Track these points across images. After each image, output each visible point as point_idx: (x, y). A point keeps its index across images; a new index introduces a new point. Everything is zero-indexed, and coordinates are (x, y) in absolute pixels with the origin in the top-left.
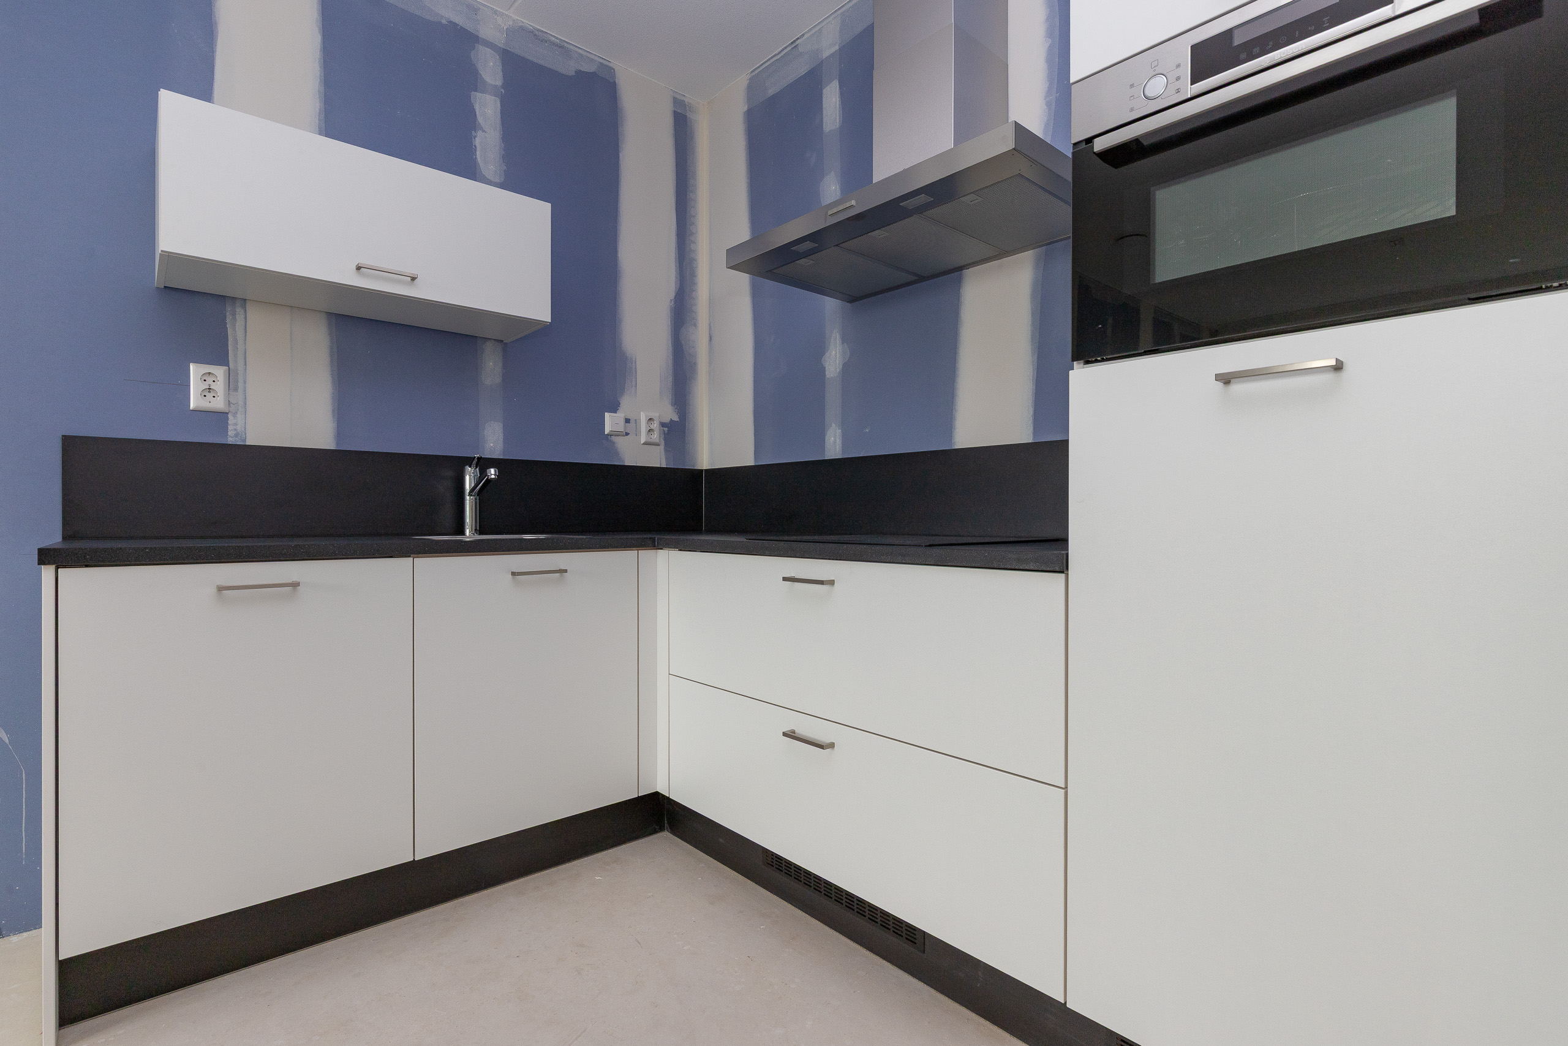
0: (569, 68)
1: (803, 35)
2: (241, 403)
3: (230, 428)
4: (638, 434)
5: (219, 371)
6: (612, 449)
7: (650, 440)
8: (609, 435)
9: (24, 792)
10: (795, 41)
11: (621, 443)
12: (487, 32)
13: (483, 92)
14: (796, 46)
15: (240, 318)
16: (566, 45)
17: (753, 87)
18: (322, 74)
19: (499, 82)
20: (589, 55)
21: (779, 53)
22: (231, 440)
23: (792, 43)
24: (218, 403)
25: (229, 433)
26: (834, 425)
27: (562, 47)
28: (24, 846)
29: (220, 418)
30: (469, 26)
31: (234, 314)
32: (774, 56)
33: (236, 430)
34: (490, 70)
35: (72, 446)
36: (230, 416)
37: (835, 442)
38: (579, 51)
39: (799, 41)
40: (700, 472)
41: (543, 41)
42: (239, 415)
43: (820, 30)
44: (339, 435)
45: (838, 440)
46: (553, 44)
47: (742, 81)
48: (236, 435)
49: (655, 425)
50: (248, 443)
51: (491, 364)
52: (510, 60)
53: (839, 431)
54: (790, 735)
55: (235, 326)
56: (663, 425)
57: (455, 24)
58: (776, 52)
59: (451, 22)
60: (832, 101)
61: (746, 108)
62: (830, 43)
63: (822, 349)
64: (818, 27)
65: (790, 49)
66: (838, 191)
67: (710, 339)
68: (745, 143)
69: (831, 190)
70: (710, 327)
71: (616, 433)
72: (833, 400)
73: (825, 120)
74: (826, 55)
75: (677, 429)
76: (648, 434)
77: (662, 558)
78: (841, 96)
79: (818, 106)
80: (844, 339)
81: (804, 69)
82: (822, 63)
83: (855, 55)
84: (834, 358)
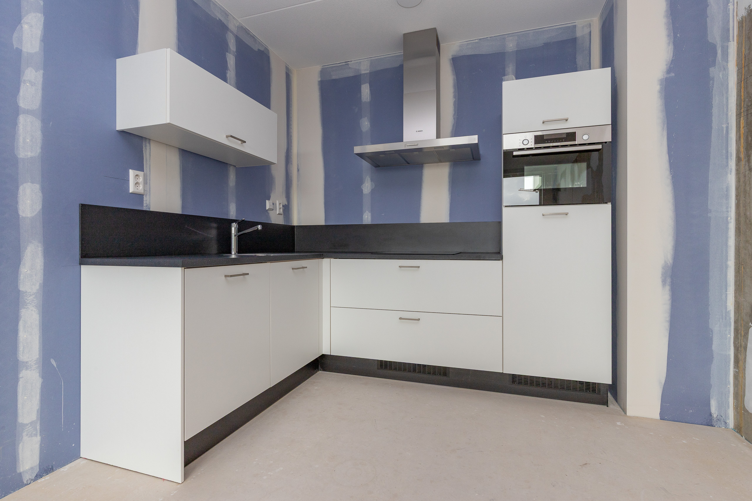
0: (256, 48)
1: (351, 61)
2: (148, 190)
3: (144, 202)
4: (276, 210)
5: (141, 173)
6: (268, 217)
7: (280, 213)
8: (268, 210)
9: (63, 392)
10: (347, 62)
11: (271, 213)
12: (232, 26)
13: (230, 53)
14: (347, 64)
15: (148, 148)
16: (255, 38)
17: (323, 72)
18: (177, 35)
19: (235, 50)
20: (262, 43)
21: (338, 64)
22: (145, 208)
23: (345, 62)
24: (140, 189)
25: (144, 205)
26: (367, 212)
28: (63, 421)
29: (139, 197)
30: (225, 22)
31: (146, 146)
32: (336, 64)
33: (146, 203)
34: (232, 45)
35: (85, 209)
36: (144, 196)
37: (368, 218)
38: (259, 41)
39: (349, 63)
40: (294, 226)
41: (249, 34)
42: (147, 196)
43: (360, 62)
44: (183, 207)
45: (369, 217)
46: (251, 36)
47: (318, 68)
48: (147, 206)
49: (281, 206)
50: (151, 210)
51: (232, 176)
52: (239, 42)
53: (370, 214)
55: (146, 152)
56: (283, 206)
57: (221, 21)
58: (337, 63)
59: (220, 19)
60: (366, 91)
61: (320, 80)
62: (365, 69)
63: (361, 182)
64: (359, 61)
65: (344, 64)
66: (369, 126)
67: (298, 170)
68: (319, 94)
69: (365, 124)
70: (298, 166)
71: (270, 209)
72: (367, 202)
73: (362, 97)
74: (363, 72)
75: (287, 209)
76: (279, 210)
77: (326, 262)
78: (371, 90)
79: (359, 90)
80: (372, 180)
81: (351, 74)
82: (361, 74)
83: (377, 77)
84: (367, 187)
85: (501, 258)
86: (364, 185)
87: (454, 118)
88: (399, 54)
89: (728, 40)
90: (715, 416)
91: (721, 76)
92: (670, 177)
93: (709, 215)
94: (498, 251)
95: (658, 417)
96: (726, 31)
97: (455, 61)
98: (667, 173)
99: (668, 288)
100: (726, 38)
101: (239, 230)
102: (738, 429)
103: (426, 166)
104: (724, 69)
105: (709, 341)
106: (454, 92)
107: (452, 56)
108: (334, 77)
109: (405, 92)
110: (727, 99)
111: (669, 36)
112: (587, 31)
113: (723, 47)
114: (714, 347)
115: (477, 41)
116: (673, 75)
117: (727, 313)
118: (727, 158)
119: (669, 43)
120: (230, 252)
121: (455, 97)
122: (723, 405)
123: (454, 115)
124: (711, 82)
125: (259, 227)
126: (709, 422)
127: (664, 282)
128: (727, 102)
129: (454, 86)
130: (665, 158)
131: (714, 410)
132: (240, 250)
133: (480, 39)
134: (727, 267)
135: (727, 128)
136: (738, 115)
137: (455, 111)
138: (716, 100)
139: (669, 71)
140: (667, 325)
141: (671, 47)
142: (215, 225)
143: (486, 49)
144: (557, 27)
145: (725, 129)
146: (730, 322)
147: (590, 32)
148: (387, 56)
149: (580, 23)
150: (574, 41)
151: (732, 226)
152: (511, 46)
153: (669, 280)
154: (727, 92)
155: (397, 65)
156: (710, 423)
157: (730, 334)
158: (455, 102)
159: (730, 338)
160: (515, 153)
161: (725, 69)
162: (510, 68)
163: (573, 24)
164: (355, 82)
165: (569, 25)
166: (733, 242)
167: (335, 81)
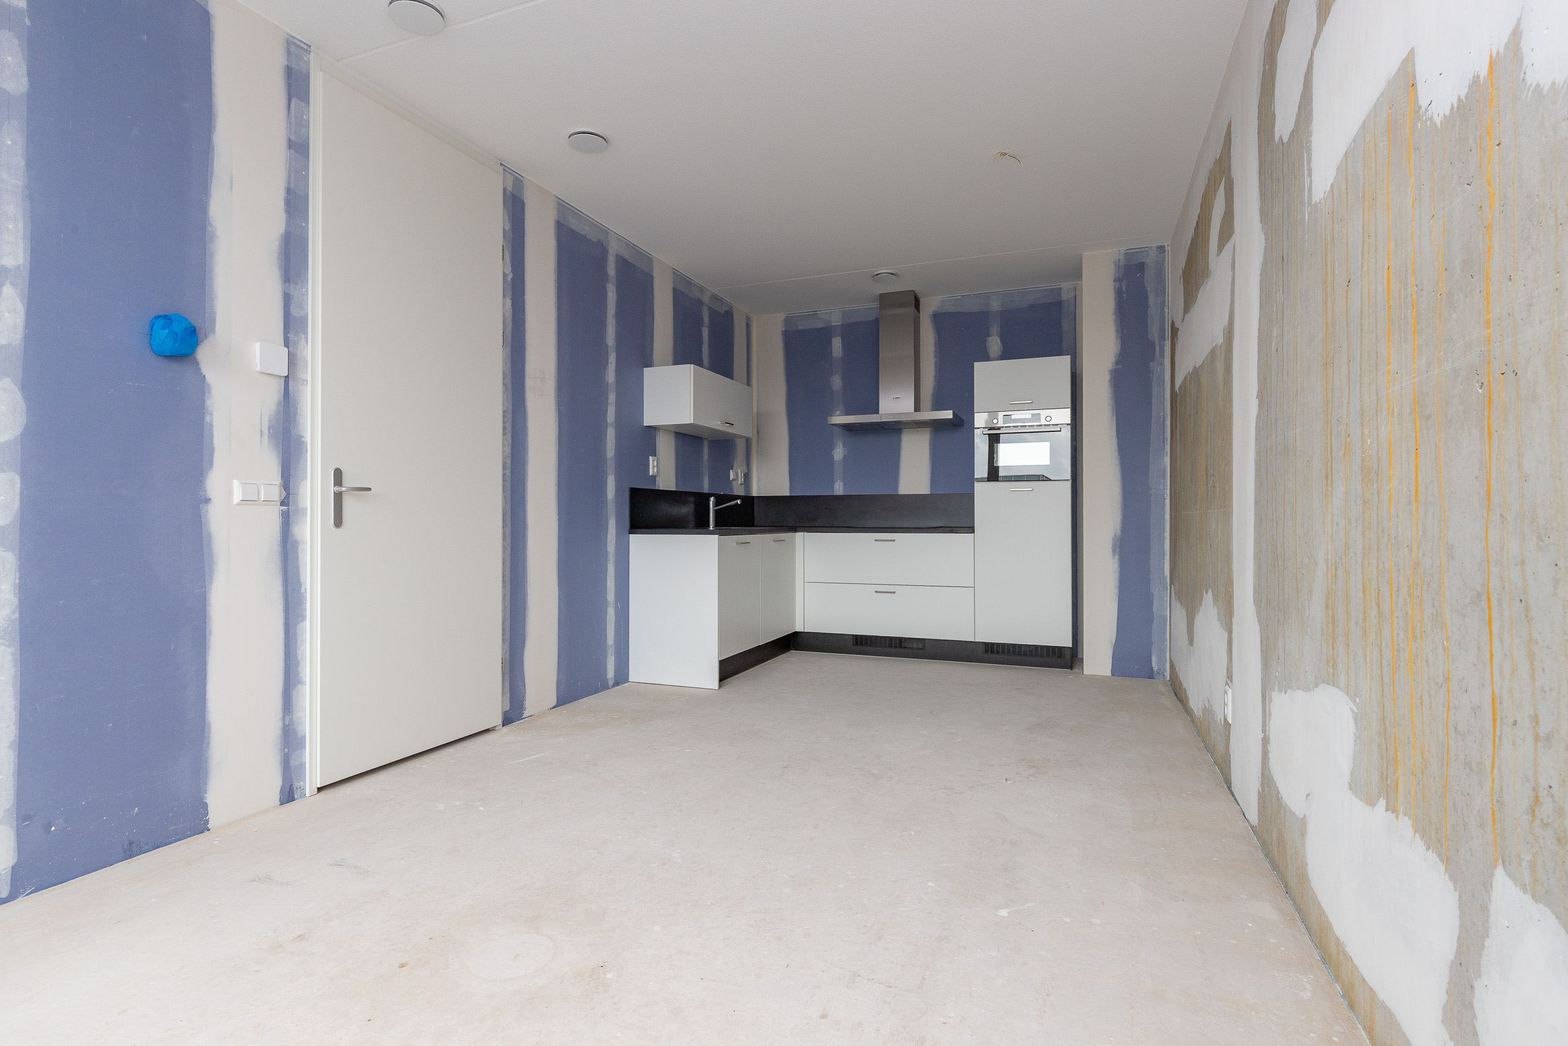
0: (723, 311)
1: (820, 311)
2: (660, 473)
3: (659, 483)
5: (655, 459)
6: (733, 489)
7: (742, 483)
10: (815, 311)
11: (734, 483)
12: (706, 299)
13: (705, 327)
14: (815, 314)
16: (722, 299)
17: (787, 321)
19: (708, 321)
20: (727, 302)
21: (805, 313)
22: (656, 488)
23: (813, 312)
24: (656, 473)
25: (657, 485)
26: (838, 482)
27: (721, 301)
29: (654, 477)
30: (701, 298)
32: (802, 313)
35: (631, 491)
36: (658, 478)
37: (839, 488)
39: (817, 312)
40: (754, 497)
41: (718, 300)
42: (660, 478)
43: (830, 313)
44: (675, 485)
45: (841, 488)
47: (781, 317)
49: (742, 475)
50: (661, 488)
51: (706, 450)
53: (842, 484)
54: (876, 592)
55: (657, 440)
56: (744, 475)
58: (804, 311)
59: (698, 298)
60: (837, 344)
61: (784, 329)
62: (836, 320)
63: (832, 448)
64: (829, 311)
66: (841, 384)
67: (758, 432)
68: (782, 345)
69: (837, 382)
70: (758, 427)
71: (733, 480)
72: (838, 469)
73: (833, 351)
74: (834, 324)
75: (747, 476)
76: (741, 480)
77: (799, 536)
78: (843, 344)
79: (830, 343)
80: (844, 446)
81: (820, 325)
82: (831, 327)
83: (849, 330)
84: (839, 453)
85: (973, 532)
86: (835, 451)
87: (935, 381)
88: (874, 306)
89: (1165, 340)
90: (1155, 670)
91: (1159, 370)
92: (1118, 458)
93: (1150, 492)
95: (1109, 674)
96: (1162, 330)
97: (937, 317)
98: (1116, 454)
99: (1117, 557)
100: (1162, 338)
101: (716, 504)
102: (1170, 678)
103: (904, 431)
104: (1161, 364)
105: (1150, 604)
106: (936, 352)
107: (933, 312)
108: (800, 328)
109: (882, 354)
110: (1164, 390)
111: (1117, 331)
112: (1072, 294)
113: (1160, 345)
114: (1154, 609)
115: (959, 298)
116: (1121, 366)
117: (1165, 578)
118: (1164, 442)
119: (1117, 339)
120: (708, 526)
121: (936, 356)
122: (1161, 659)
123: (935, 377)
124: (1151, 375)
125: (739, 502)
126: (1150, 675)
127: (1114, 552)
128: (1164, 394)
129: (935, 345)
130: (1115, 440)
131: (1154, 665)
132: (717, 525)
133: (963, 296)
134: (1164, 538)
135: (1164, 415)
136: (1170, 406)
137: (936, 371)
138: (1155, 391)
139: (1117, 363)
140: (1116, 590)
141: (1119, 341)
142: (692, 499)
143: (969, 308)
144: (1042, 288)
145: (1162, 417)
146: (1167, 586)
147: (1076, 296)
148: (860, 309)
149: (1065, 286)
150: (1060, 303)
151: (1168, 502)
152: (995, 305)
153: (1118, 550)
154: (1164, 384)
155: (874, 317)
156: (1151, 677)
157: (1167, 597)
158: (936, 362)
159: (1167, 600)
160: (987, 432)
162: (995, 329)
163: (1060, 286)
164: (824, 334)
165: (1053, 287)
166: (1167, 516)
167: (802, 332)
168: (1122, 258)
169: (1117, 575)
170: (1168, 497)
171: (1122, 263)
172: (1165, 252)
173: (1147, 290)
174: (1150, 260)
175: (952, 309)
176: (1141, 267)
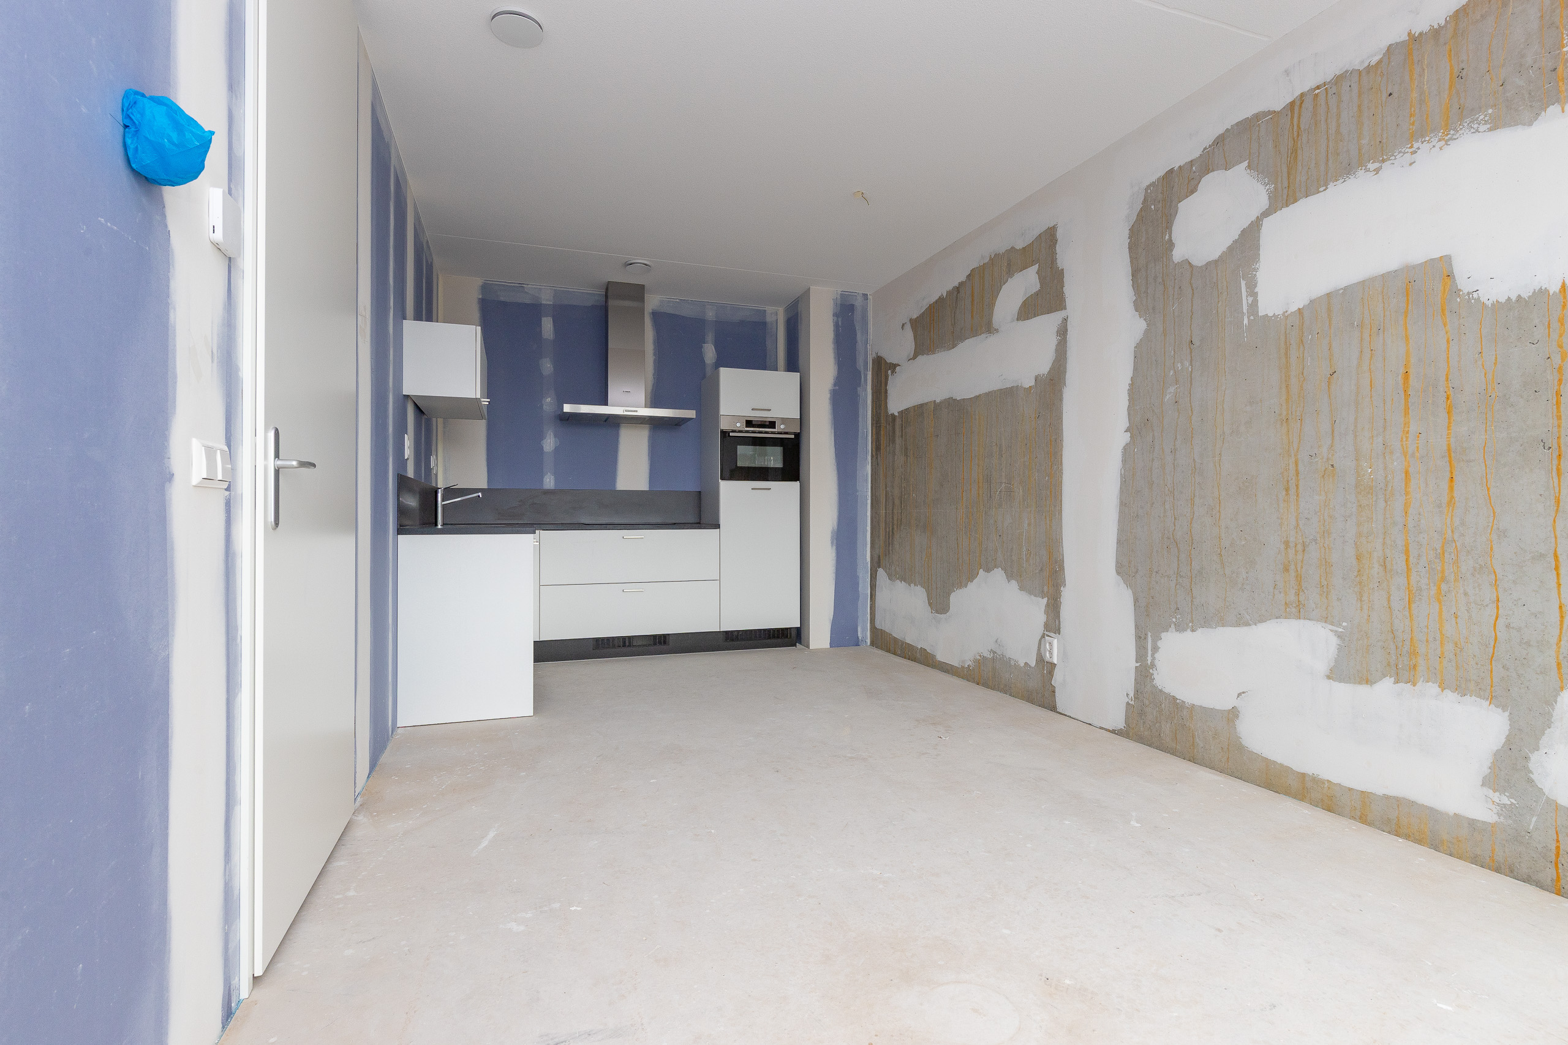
1: (528, 285)
10: (521, 284)
11: (432, 473)
14: (522, 287)
17: (485, 288)
21: (508, 283)
23: (519, 283)
26: (549, 474)
32: (504, 282)
37: (550, 481)
39: (524, 286)
43: (539, 288)
45: (552, 481)
47: (478, 282)
53: (552, 478)
58: (507, 281)
60: (547, 326)
61: (481, 297)
62: (546, 299)
63: (541, 437)
65: (518, 285)
66: (553, 369)
68: (479, 315)
69: (547, 366)
71: (432, 468)
72: (549, 461)
73: (543, 332)
74: (544, 302)
75: (437, 465)
76: (435, 469)
78: (554, 326)
79: (539, 323)
80: (555, 436)
81: (527, 300)
82: (541, 304)
83: (563, 312)
84: (549, 443)
85: (719, 528)
86: (545, 441)
87: (654, 378)
88: (591, 292)
89: (868, 371)
90: (860, 638)
91: (863, 394)
92: (836, 464)
93: (857, 493)
94: (697, 520)
95: (829, 647)
96: (866, 363)
97: (655, 315)
98: (834, 461)
99: (834, 547)
100: (866, 369)
101: (444, 500)
102: (873, 644)
103: (622, 425)
105: (857, 585)
106: (656, 350)
107: (655, 310)
108: (502, 299)
109: (612, 345)
110: (867, 412)
111: (835, 358)
112: (774, 318)
113: (864, 375)
114: (860, 589)
115: (678, 300)
116: (838, 388)
117: (867, 563)
118: (867, 454)
119: (835, 364)
121: (655, 354)
122: (864, 630)
124: (858, 398)
126: (856, 643)
127: (832, 543)
128: (867, 414)
129: (656, 343)
130: (833, 450)
131: (859, 634)
133: (681, 299)
134: (867, 531)
135: (867, 431)
136: (872, 424)
137: (655, 369)
138: (861, 411)
139: (835, 385)
140: (834, 575)
141: (836, 367)
143: (686, 312)
144: (750, 307)
145: (865, 433)
146: (868, 570)
147: (777, 320)
148: (577, 290)
149: (769, 309)
150: (765, 324)
151: (869, 502)
152: (710, 315)
153: (835, 542)
154: (867, 406)
155: (598, 303)
156: (857, 645)
157: (868, 575)
158: (654, 361)
159: (868, 578)
160: (731, 434)
161: (866, 390)
162: (710, 336)
163: (764, 309)
164: (532, 311)
165: (760, 308)
166: (869, 514)
167: (505, 304)
168: (839, 297)
169: (834, 562)
170: (870, 498)
171: (839, 302)
172: (867, 299)
173: (855, 328)
174: (858, 303)
175: (671, 311)
176: (851, 308)
